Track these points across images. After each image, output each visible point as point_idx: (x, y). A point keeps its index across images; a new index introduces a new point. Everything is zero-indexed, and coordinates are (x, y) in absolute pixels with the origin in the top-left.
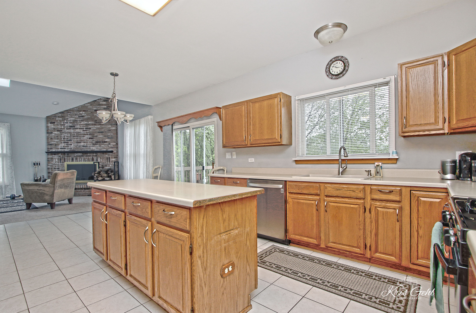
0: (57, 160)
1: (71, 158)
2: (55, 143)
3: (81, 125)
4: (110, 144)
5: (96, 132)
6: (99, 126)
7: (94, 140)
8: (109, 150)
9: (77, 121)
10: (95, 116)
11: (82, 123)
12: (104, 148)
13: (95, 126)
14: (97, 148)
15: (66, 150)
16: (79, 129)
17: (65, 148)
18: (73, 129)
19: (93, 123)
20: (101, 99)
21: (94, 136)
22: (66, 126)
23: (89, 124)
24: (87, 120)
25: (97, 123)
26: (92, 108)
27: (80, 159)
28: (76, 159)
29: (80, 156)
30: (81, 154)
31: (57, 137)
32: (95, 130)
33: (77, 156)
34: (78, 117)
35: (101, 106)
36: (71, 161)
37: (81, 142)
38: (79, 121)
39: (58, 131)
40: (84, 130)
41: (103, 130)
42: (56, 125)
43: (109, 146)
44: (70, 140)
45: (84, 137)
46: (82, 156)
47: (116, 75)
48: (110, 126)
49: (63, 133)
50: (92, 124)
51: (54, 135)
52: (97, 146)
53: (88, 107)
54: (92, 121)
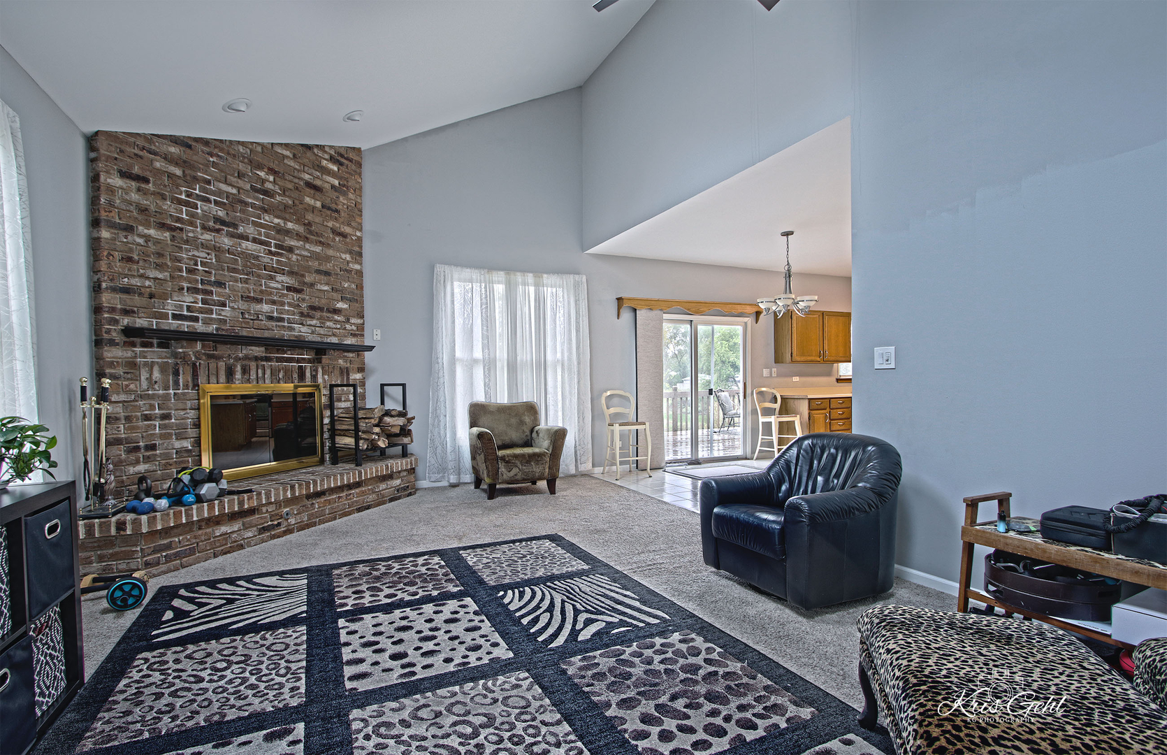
0: (156, 375)
1: (222, 365)
2: (147, 283)
3: (261, 225)
4: (348, 321)
5: (308, 269)
6: (318, 249)
7: (304, 300)
8: (345, 343)
9: (246, 204)
10: (306, 206)
11: (267, 219)
12: (334, 335)
13: (307, 246)
14: (313, 333)
15: (200, 327)
16: (255, 241)
17: (196, 319)
18: (232, 235)
19: (299, 228)
20: (324, 146)
21: (305, 283)
22: (199, 211)
23: (288, 232)
24: (282, 211)
25: (311, 232)
26: (298, 171)
27: (260, 371)
28: (245, 371)
29: (256, 359)
30: (263, 349)
31: (160, 255)
32: (307, 261)
33: (246, 358)
34: (248, 187)
35: (324, 176)
36: (223, 378)
37: (259, 301)
38: (253, 206)
39: (162, 226)
40: (270, 253)
41: (329, 266)
42: (154, 193)
43: (348, 326)
44: (220, 284)
45: (272, 278)
46: (268, 359)
48: (348, 257)
49: (187, 242)
50: (299, 236)
51: (141, 241)
52: (314, 322)
53: (286, 161)
54: (298, 221)
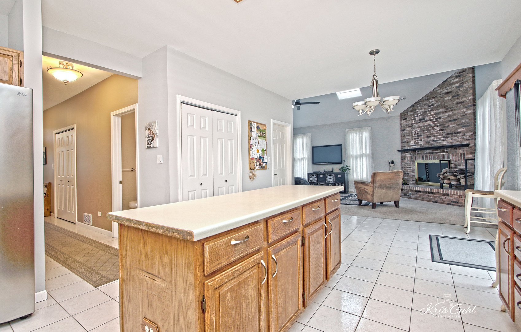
0: (409, 159)
1: (421, 155)
2: (407, 140)
3: (431, 115)
4: (465, 135)
5: (446, 122)
6: (450, 113)
7: (444, 132)
8: (463, 144)
9: (427, 112)
10: (445, 101)
11: (432, 113)
12: (457, 141)
13: (446, 114)
14: (448, 142)
15: (417, 147)
16: (429, 120)
17: (416, 145)
18: (423, 122)
19: (443, 110)
20: (452, 76)
21: (445, 127)
22: (416, 120)
23: (439, 113)
24: (437, 108)
25: (448, 109)
26: (442, 92)
27: (430, 156)
28: (426, 157)
29: (429, 153)
30: (431, 150)
31: (409, 133)
32: (446, 119)
33: (427, 153)
34: (427, 107)
35: (452, 86)
36: (421, 159)
37: (430, 137)
38: (429, 111)
39: (410, 127)
40: (433, 122)
41: (455, 117)
42: (408, 121)
43: (464, 137)
44: (421, 135)
45: (434, 129)
46: (432, 153)
47: (377, 52)
48: (465, 110)
49: (414, 128)
50: (443, 112)
51: (406, 131)
52: (448, 139)
53: (438, 92)
54: (442, 108)
